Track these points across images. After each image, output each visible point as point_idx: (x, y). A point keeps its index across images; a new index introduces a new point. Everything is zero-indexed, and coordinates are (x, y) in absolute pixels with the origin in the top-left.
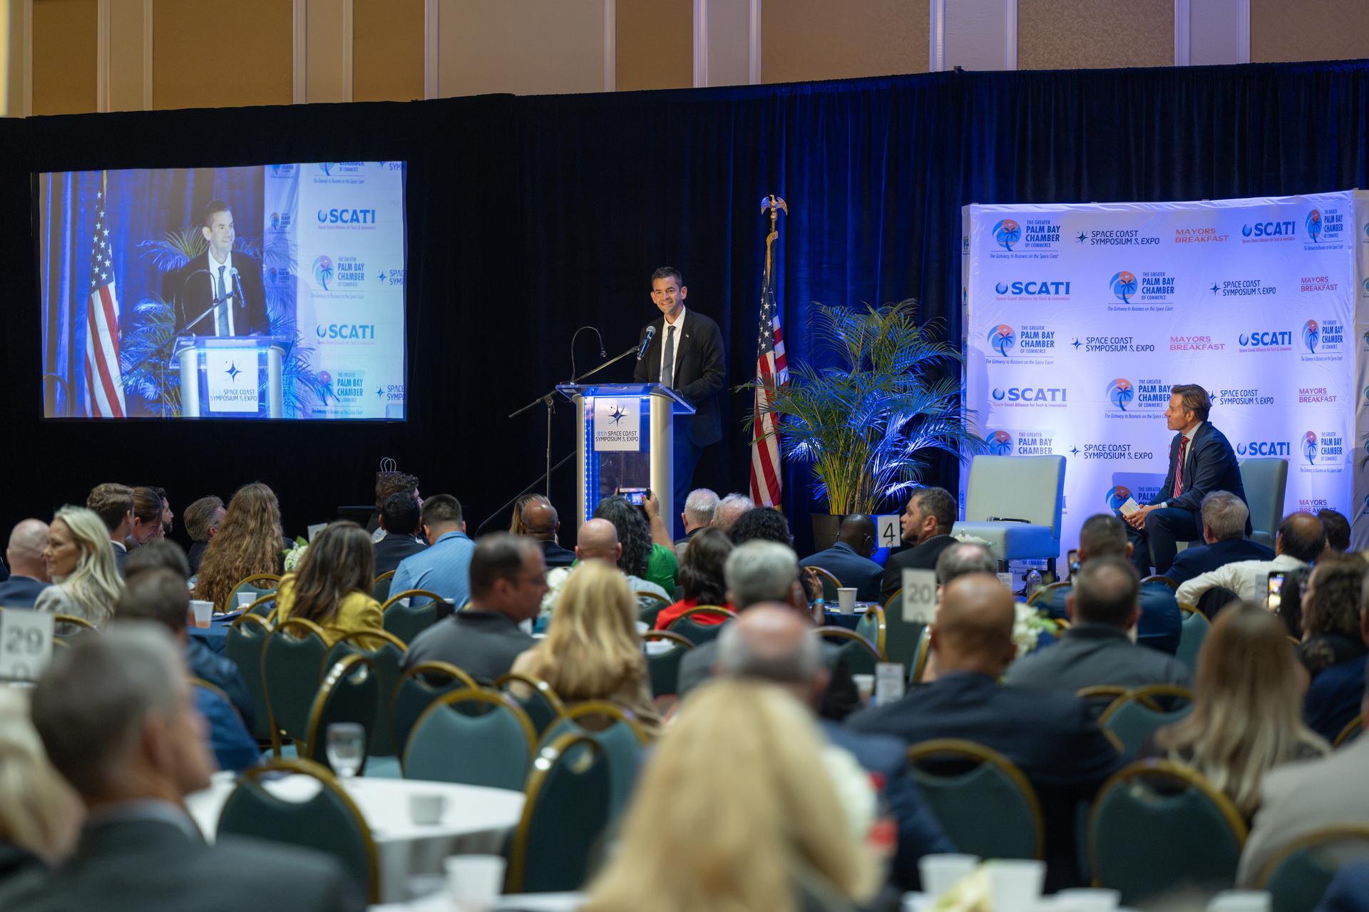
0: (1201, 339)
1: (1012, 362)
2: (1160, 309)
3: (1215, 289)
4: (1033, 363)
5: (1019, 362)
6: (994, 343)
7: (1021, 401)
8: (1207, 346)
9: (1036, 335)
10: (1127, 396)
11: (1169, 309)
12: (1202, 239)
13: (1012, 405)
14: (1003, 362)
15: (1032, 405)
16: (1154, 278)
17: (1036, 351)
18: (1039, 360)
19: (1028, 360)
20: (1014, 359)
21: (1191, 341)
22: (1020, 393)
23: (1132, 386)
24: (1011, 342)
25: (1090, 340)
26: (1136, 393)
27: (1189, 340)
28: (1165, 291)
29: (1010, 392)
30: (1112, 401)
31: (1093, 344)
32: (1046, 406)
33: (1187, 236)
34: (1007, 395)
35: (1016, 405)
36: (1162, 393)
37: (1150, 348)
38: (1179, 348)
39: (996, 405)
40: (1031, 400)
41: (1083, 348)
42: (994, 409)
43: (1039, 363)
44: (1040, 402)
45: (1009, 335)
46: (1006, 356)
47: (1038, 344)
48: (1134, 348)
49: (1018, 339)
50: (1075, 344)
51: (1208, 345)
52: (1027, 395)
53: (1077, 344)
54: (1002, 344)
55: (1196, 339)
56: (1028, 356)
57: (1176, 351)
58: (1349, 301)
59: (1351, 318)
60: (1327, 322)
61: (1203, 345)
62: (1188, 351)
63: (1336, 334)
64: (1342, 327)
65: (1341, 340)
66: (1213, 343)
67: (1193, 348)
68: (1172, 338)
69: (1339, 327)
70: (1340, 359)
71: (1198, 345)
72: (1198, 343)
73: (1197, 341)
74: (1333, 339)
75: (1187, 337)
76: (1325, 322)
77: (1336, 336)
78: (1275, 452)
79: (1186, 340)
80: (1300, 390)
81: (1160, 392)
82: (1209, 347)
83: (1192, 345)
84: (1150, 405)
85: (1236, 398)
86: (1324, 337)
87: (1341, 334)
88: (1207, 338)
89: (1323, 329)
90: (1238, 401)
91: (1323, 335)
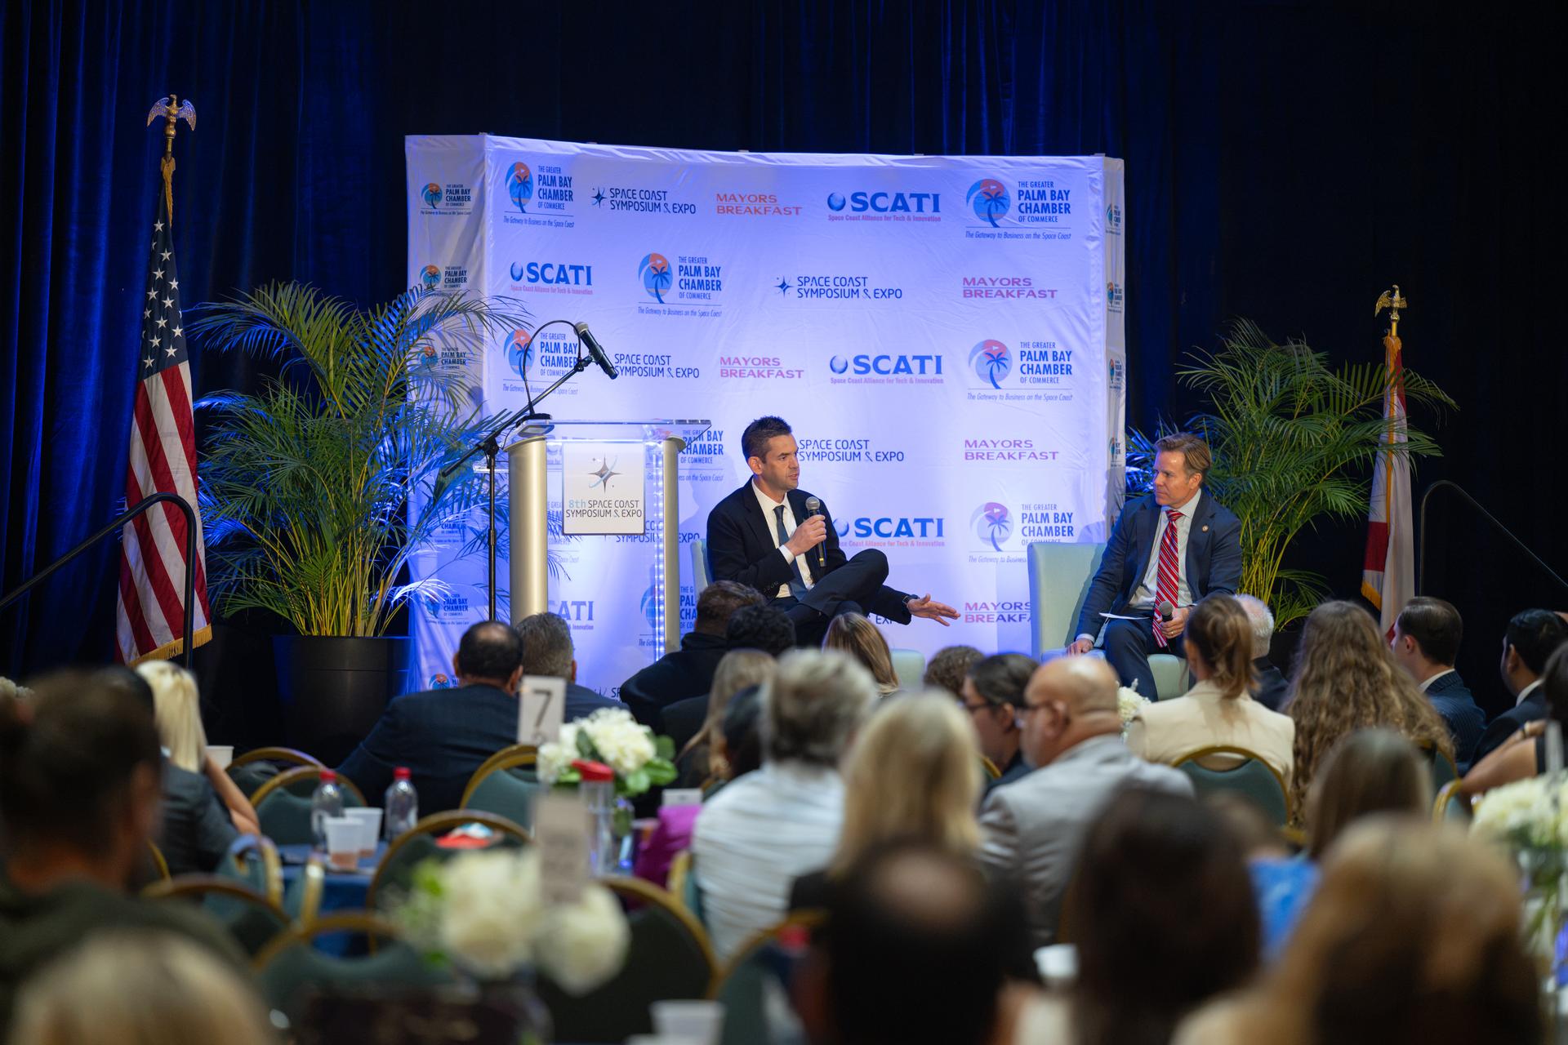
0: (765, 361)
1: (532, 389)
2: (703, 314)
3: (784, 286)
8: (775, 373)
11: (716, 314)
12: (756, 211)
16: (693, 265)
20: (535, 385)
21: (750, 364)
24: (530, 357)
25: (619, 358)
27: (746, 362)
28: (708, 286)
31: (623, 364)
33: (733, 204)
36: (712, 443)
37: (695, 373)
38: (733, 374)
43: (561, 392)
48: (674, 373)
51: (776, 371)
55: (756, 362)
57: (729, 378)
58: (1088, 316)
59: (1094, 340)
60: (1031, 344)
61: (769, 371)
62: (746, 379)
63: (1055, 363)
64: (1070, 352)
65: (1069, 371)
66: (785, 367)
67: (753, 374)
68: (722, 359)
69: (1062, 353)
70: (1066, 398)
71: (761, 370)
72: (761, 367)
73: (760, 364)
74: (1047, 369)
75: (744, 359)
76: (1026, 345)
77: (1054, 365)
78: (909, 533)
79: (743, 363)
80: (967, 442)
81: (708, 440)
82: (778, 375)
83: (752, 371)
84: (696, 461)
85: (827, 451)
86: (1024, 365)
87: (1066, 363)
88: (773, 360)
89: (1022, 354)
90: (831, 456)
91: (1022, 363)
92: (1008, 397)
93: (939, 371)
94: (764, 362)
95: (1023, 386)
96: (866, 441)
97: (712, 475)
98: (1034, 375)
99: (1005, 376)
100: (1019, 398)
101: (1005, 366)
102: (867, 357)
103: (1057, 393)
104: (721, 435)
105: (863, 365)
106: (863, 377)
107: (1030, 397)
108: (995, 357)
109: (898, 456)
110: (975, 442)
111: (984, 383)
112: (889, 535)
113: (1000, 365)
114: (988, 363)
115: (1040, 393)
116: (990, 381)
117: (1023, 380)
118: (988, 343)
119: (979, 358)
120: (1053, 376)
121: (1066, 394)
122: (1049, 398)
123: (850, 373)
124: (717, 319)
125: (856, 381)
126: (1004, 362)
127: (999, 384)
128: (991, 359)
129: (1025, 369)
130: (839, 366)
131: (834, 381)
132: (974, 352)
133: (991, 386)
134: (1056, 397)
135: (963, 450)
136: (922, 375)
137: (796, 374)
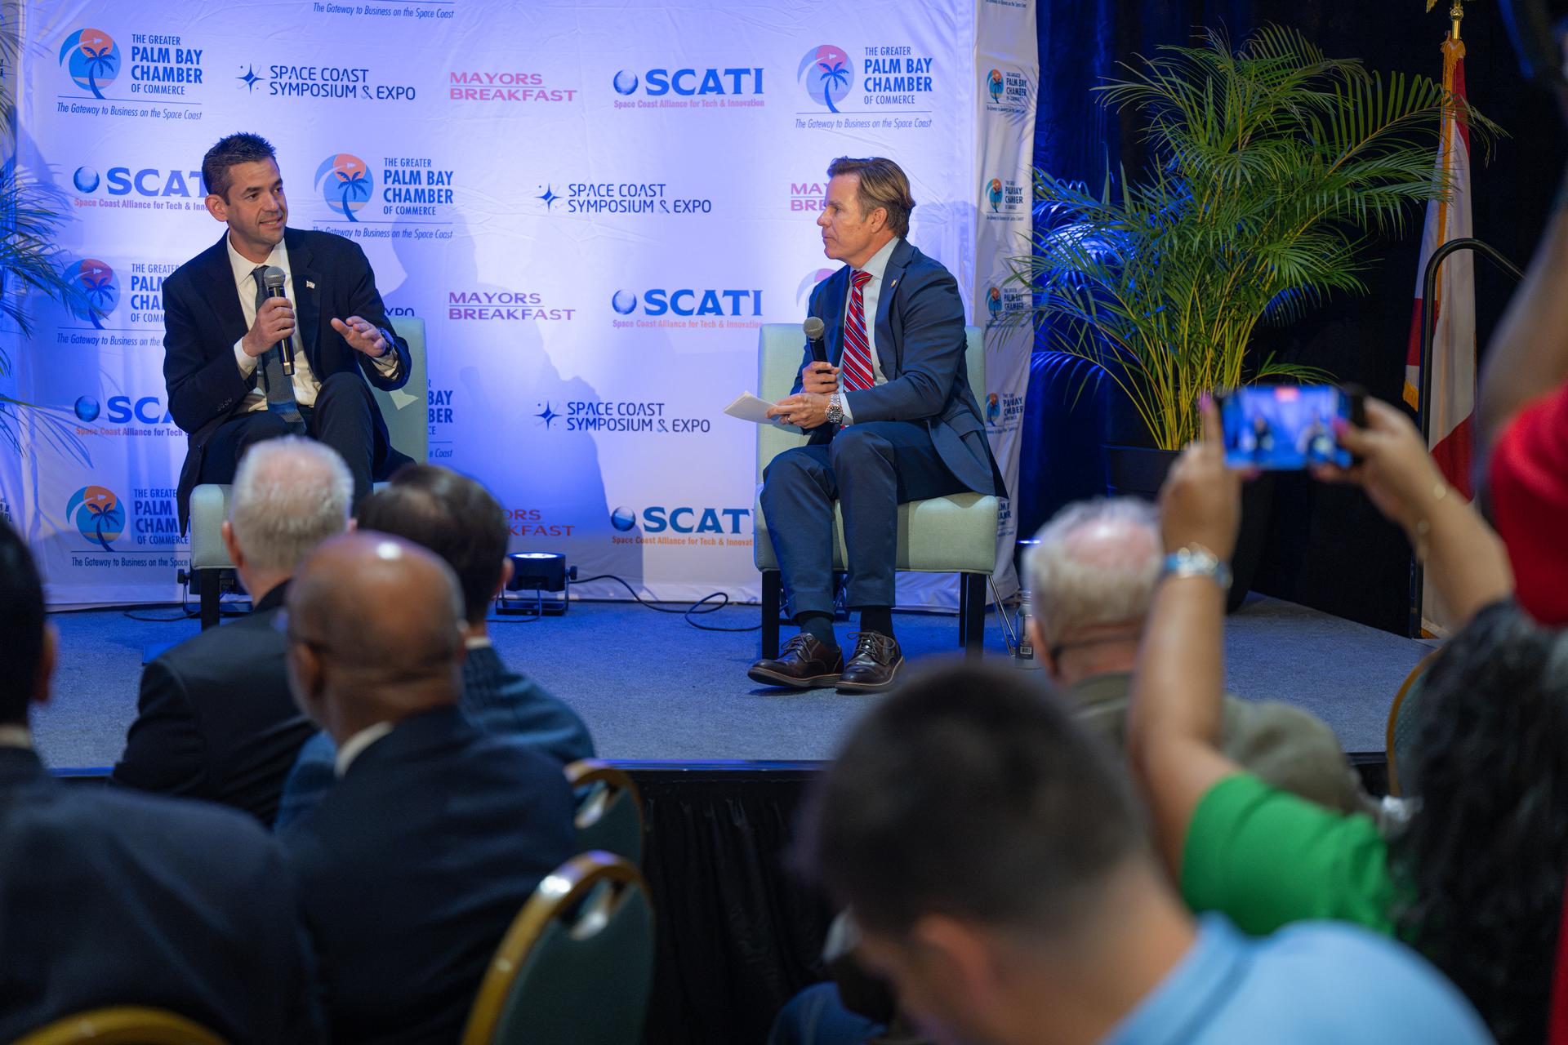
0: (520, 78)
1: (114, 111)
2: (424, 14)
4: (158, 114)
5: (129, 112)
6: (74, 72)
7: (134, 195)
8: (535, 94)
9: (164, 55)
10: (358, 191)
11: (445, 15)
13: (115, 204)
14: (95, 111)
15: (158, 206)
17: (164, 90)
18: (172, 108)
19: (148, 107)
20: (119, 106)
21: (496, 81)
22: (132, 179)
23: (368, 170)
24: (110, 67)
25: (279, 71)
26: (379, 186)
27: (491, 80)
29: (112, 175)
30: (327, 200)
31: (285, 79)
32: (188, 207)
34: (105, 182)
35: (124, 205)
36: (435, 187)
37: (408, 93)
38: (470, 94)
39: (81, 203)
40: (155, 193)
41: (263, 87)
42: (78, 212)
43: (170, 115)
44: (175, 198)
45: (107, 53)
46: (99, 96)
47: (168, 74)
48: (373, 92)
49: (126, 63)
50: (247, 78)
51: (536, 91)
52: (149, 182)
53: (250, 78)
54: (91, 72)
56: (145, 100)
57: (464, 100)
58: (953, 8)
59: (960, 42)
60: (879, 50)
61: (525, 92)
62: (490, 102)
63: (910, 75)
64: (930, 60)
65: (928, 86)
66: (548, 87)
67: (502, 96)
68: (453, 74)
69: (919, 60)
70: (923, 124)
71: (513, 90)
72: (514, 87)
73: (510, 82)
74: (899, 84)
75: (487, 75)
76: (873, 51)
77: (909, 78)
78: (717, 310)
79: (485, 80)
80: (794, 186)
81: (429, 184)
82: (538, 96)
83: (499, 91)
84: (408, 211)
85: (608, 199)
86: (870, 79)
87: (925, 75)
88: (532, 77)
89: (867, 65)
90: (613, 205)
91: (867, 76)
92: (848, 124)
93: (758, 90)
94: (518, 79)
95: (867, 108)
96: (661, 185)
97: (434, 231)
98: (882, 93)
99: (845, 94)
100: (862, 124)
101: (844, 81)
102: (664, 72)
103: (911, 118)
104: (449, 177)
105: (660, 83)
106: (659, 98)
107: (876, 124)
108: (833, 69)
109: (704, 205)
110: (805, 186)
111: (820, 106)
112: (690, 313)
113: (838, 80)
114: (823, 77)
115: (891, 118)
116: (825, 101)
117: (867, 100)
118: (824, 50)
119: (811, 70)
120: (907, 93)
121: (923, 118)
122: (900, 124)
123: (640, 93)
124: (446, 20)
125: (649, 105)
126: (843, 75)
127: (837, 106)
128: (827, 71)
129: (870, 85)
130: (626, 85)
131: (618, 105)
132: (805, 62)
133: (827, 109)
134: (911, 123)
135: (788, 197)
136: (738, 96)
137: (565, 96)
